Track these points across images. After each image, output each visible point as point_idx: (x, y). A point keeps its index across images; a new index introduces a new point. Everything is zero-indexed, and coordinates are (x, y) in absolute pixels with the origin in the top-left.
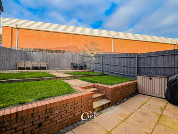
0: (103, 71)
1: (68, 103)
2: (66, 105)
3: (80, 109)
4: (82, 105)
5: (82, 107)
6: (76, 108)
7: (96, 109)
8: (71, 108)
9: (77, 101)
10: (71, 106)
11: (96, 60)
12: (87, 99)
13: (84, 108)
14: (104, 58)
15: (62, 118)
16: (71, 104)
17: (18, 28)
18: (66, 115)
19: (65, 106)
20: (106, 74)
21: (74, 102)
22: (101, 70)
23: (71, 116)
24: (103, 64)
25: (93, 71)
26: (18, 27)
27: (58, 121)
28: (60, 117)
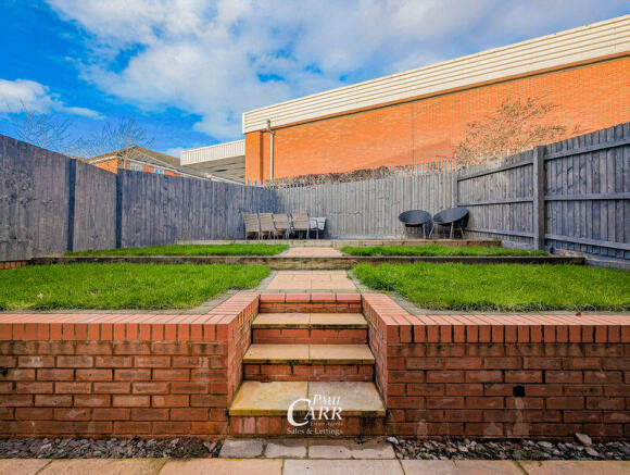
0: (544, 242)
1: (82, 342)
2: (75, 348)
3: (141, 385)
4: (152, 369)
5: (151, 379)
6: (121, 375)
7: (243, 416)
8: (94, 367)
9: (126, 343)
10: (95, 356)
11: (512, 185)
12: (184, 351)
13: (164, 387)
14: (552, 167)
15: (53, 394)
16: (94, 349)
17: (273, 129)
18: (73, 387)
19: (69, 349)
20: (568, 255)
21: (113, 348)
22: (536, 236)
23: (97, 402)
24: (546, 202)
25: (499, 244)
26: (272, 125)
27: (40, 400)
28: (47, 387)
